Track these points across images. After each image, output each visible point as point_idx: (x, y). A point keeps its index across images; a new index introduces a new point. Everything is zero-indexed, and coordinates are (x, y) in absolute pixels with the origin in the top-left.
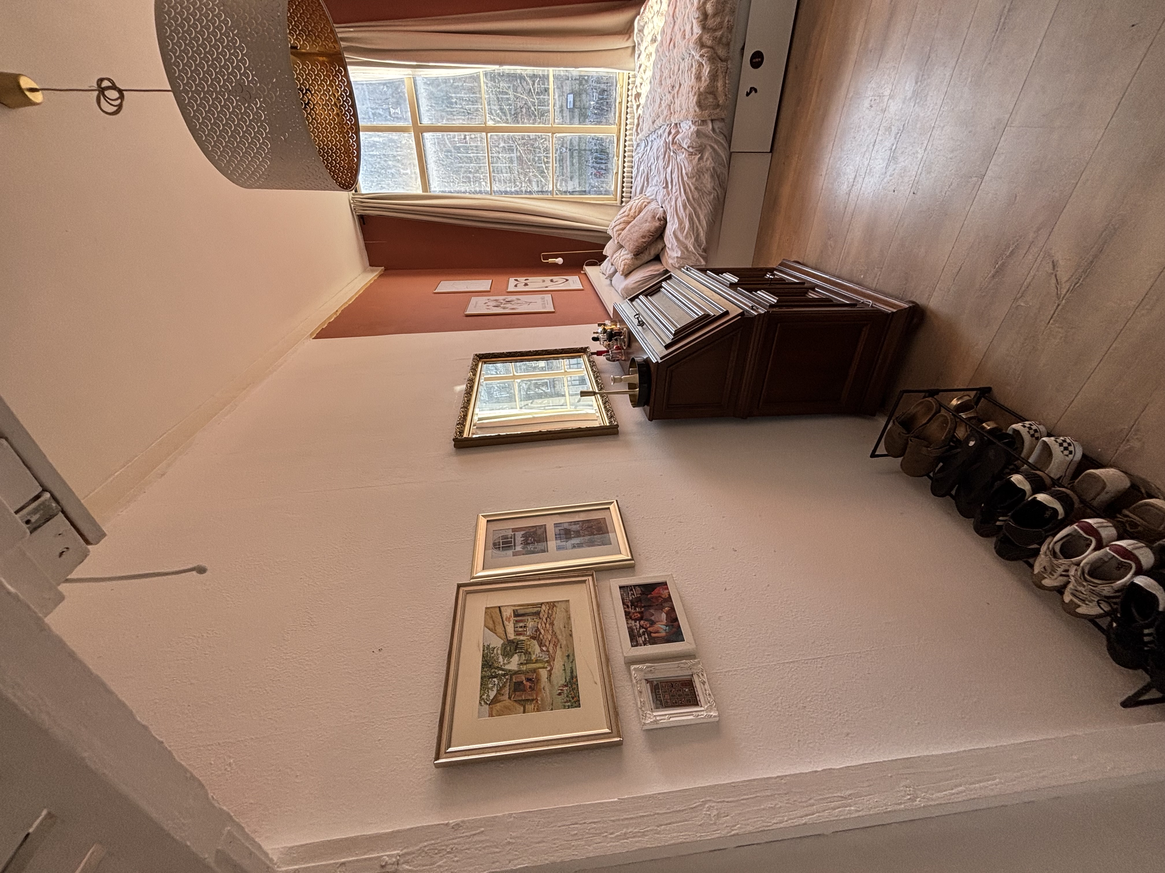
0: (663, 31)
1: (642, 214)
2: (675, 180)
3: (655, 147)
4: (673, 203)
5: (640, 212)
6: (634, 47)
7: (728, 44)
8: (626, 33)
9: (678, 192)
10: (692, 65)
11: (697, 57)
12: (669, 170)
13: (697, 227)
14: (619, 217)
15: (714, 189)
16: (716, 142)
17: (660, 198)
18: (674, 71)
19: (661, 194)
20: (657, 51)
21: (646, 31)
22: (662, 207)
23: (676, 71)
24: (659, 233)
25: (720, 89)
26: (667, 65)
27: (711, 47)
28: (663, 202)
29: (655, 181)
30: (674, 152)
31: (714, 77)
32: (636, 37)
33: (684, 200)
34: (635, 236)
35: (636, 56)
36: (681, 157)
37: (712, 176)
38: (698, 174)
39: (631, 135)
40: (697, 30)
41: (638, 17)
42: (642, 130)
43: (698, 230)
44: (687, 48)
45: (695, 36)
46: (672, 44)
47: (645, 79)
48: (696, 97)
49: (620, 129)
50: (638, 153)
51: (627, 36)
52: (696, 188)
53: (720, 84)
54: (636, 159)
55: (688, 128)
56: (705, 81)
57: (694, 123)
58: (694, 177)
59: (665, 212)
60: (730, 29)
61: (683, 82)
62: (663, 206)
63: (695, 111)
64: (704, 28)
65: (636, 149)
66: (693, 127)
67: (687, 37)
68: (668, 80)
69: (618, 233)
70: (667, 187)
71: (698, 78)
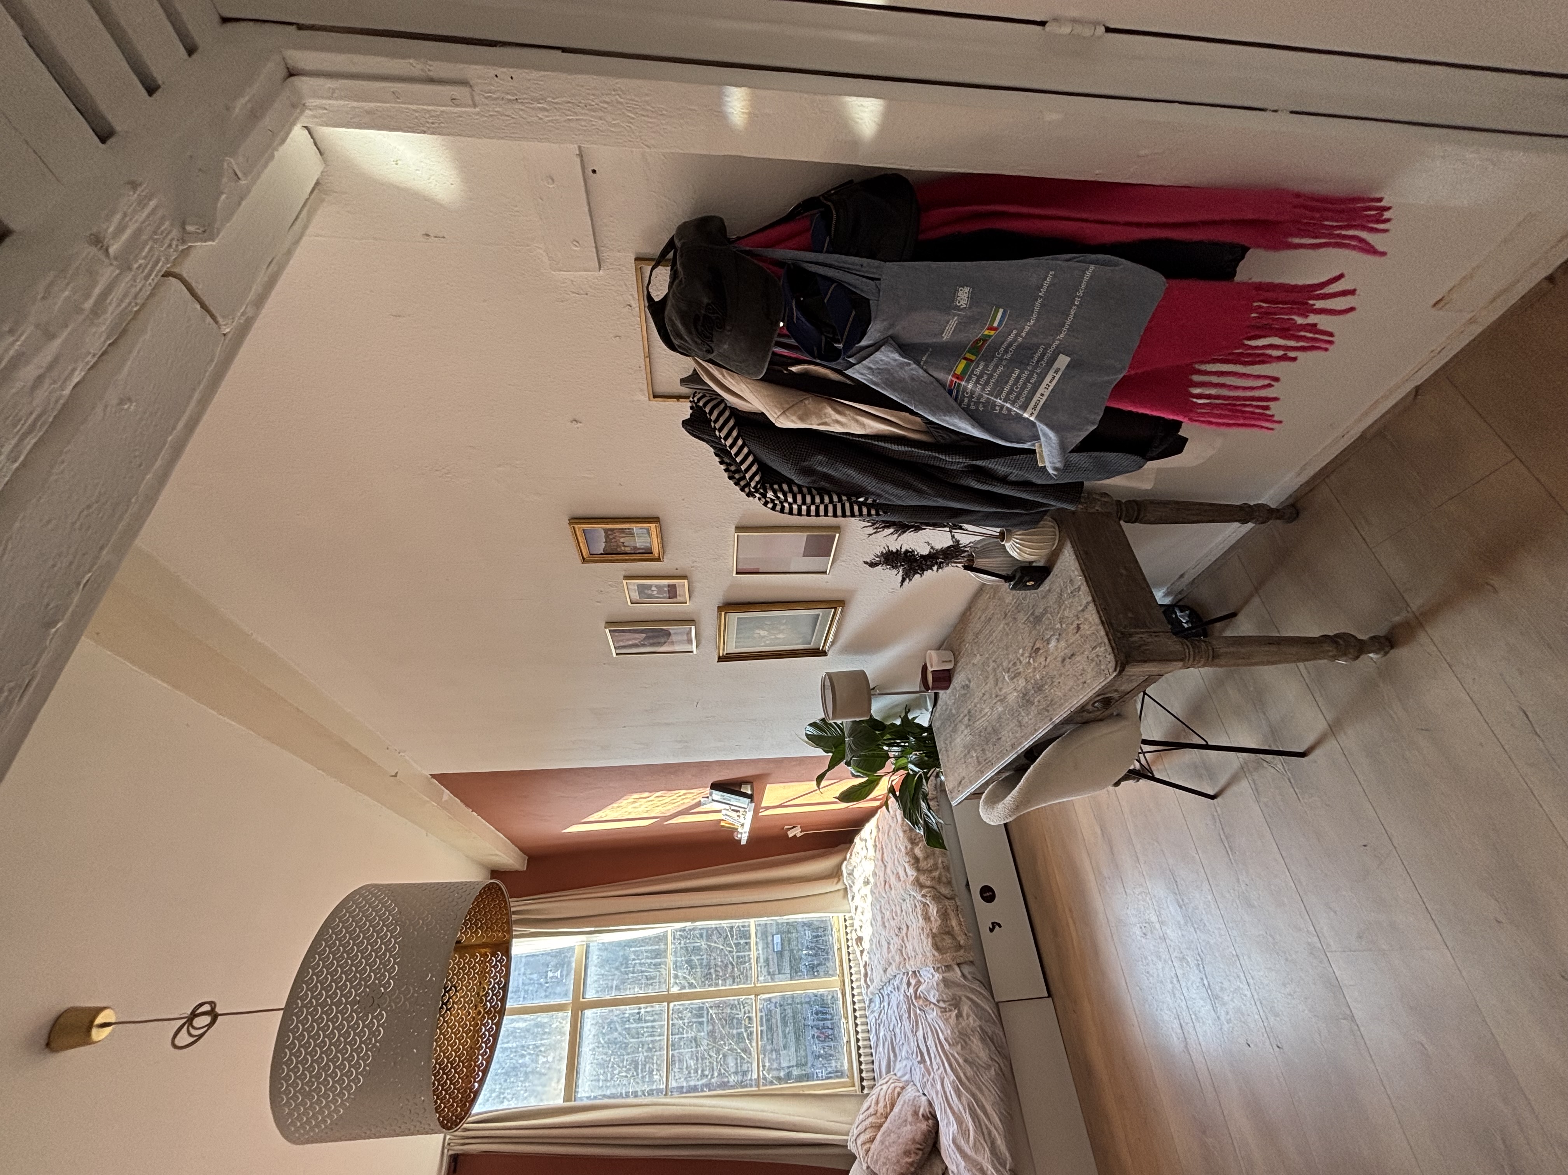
0: (875, 874)
1: (896, 1110)
2: (933, 1050)
3: (894, 1003)
4: (939, 1087)
5: (893, 1106)
6: (846, 889)
7: (949, 883)
8: (835, 877)
9: (942, 1068)
10: (916, 906)
11: (919, 898)
12: (920, 1034)
13: (987, 1128)
14: (861, 1117)
15: (992, 1059)
16: (973, 991)
17: (917, 1078)
18: (896, 912)
19: (918, 1070)
20: (872, 892)
21: (855, 874)
22: (924, 1094)
23: (899, 912)
24: (931, 1142)
25: (957, 928)
26: (887, 906)
27: (933, 887)
28: (924, 1086)
29: (904, 1053)
30: (920, 1010)
31: (944, 915)
32: (846, 879)
33: (954, 1081)
34: (894, 1151)
35: (850, 898)
36: (931, 1016)
37: (982, 1040)
38: (962, 1038)
39: (859, 987)
40: (912, 873)
41: (845, 862)
42: (872, 981)
43: (990, 1133)
44: (905, 890)
45: (911, 879)
46: (887, 885)
47: (864, 921)
48: (930, 939)
49: (844, 981)
50: (873, 1012)
51: (836, 880)
52: (966, 1061)
53: (954, 923)
54: (871, 1019)
55: (930, 978)
56: (936, 921)
57: (937, 970)
58: (957, 1044)
59: (930, 1104)
60: (947, 868)
61: (909, 923)
62: (926, 1093)
63: (934, 956)
64: (918, 869)
65: (869, 1007)
66: (937, 975)
67: (902, 879)
68: (892, 922)
69: (865, 1147)
70: (923, 1061)
71: (927, 918)
